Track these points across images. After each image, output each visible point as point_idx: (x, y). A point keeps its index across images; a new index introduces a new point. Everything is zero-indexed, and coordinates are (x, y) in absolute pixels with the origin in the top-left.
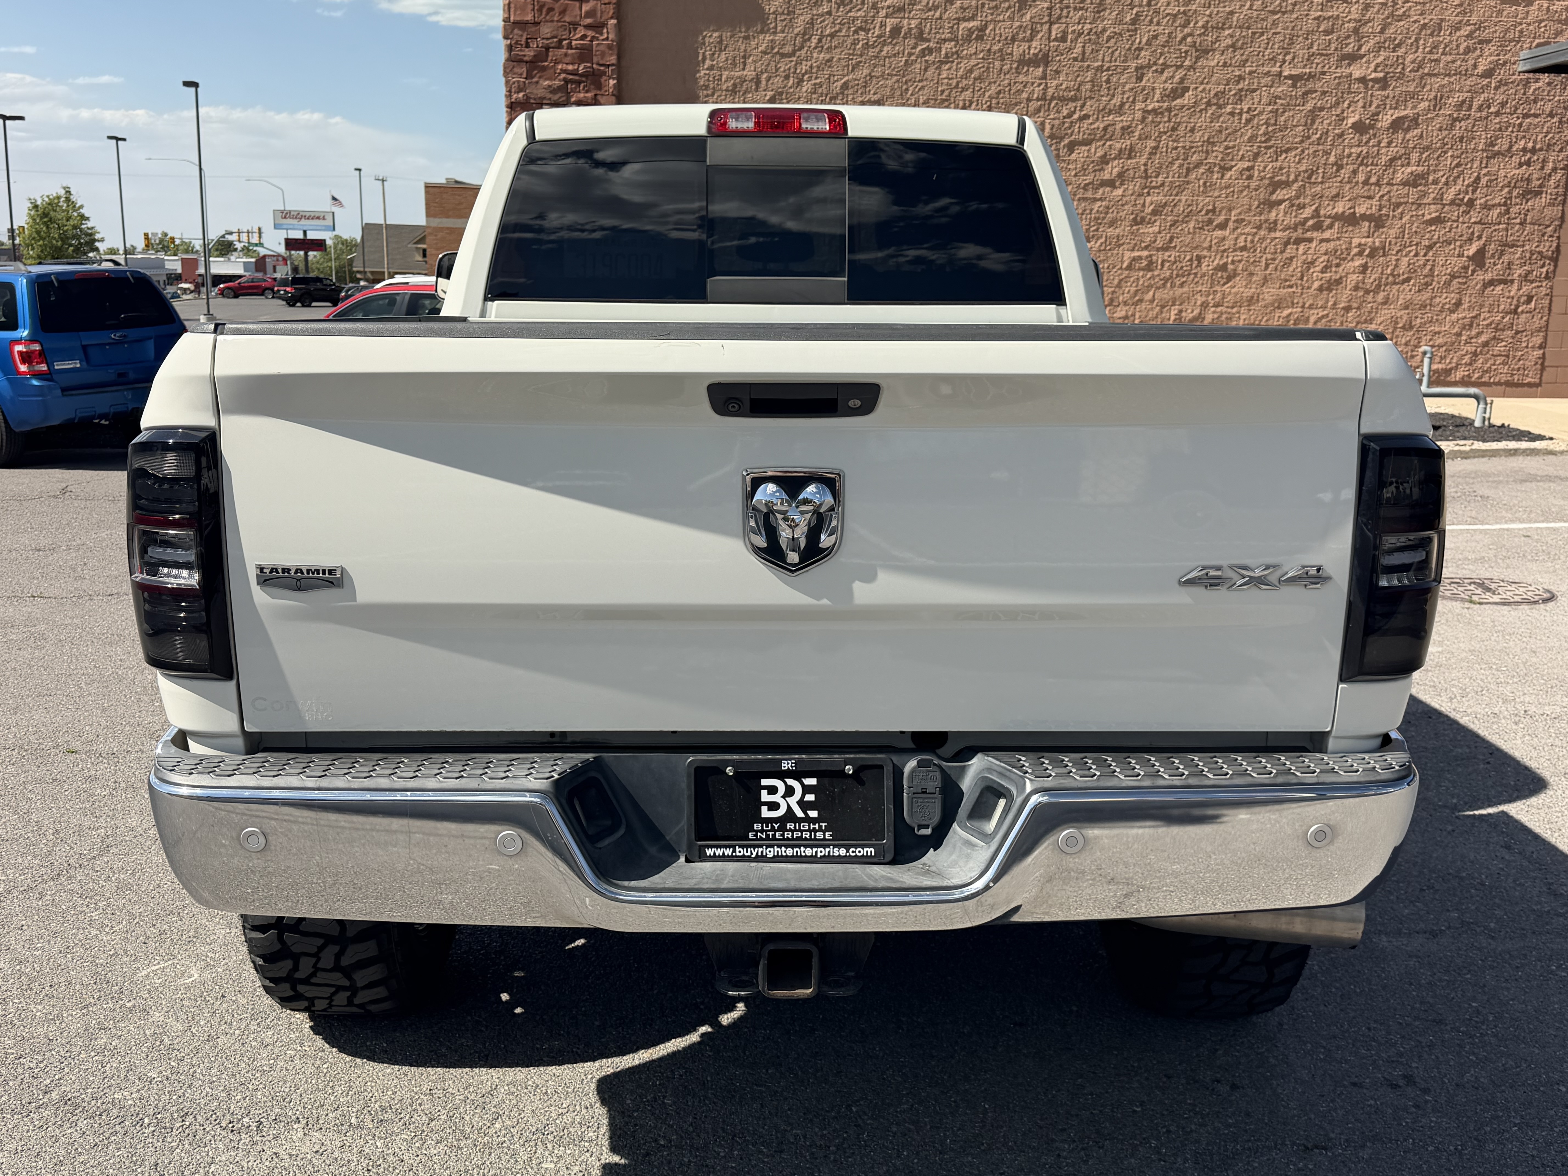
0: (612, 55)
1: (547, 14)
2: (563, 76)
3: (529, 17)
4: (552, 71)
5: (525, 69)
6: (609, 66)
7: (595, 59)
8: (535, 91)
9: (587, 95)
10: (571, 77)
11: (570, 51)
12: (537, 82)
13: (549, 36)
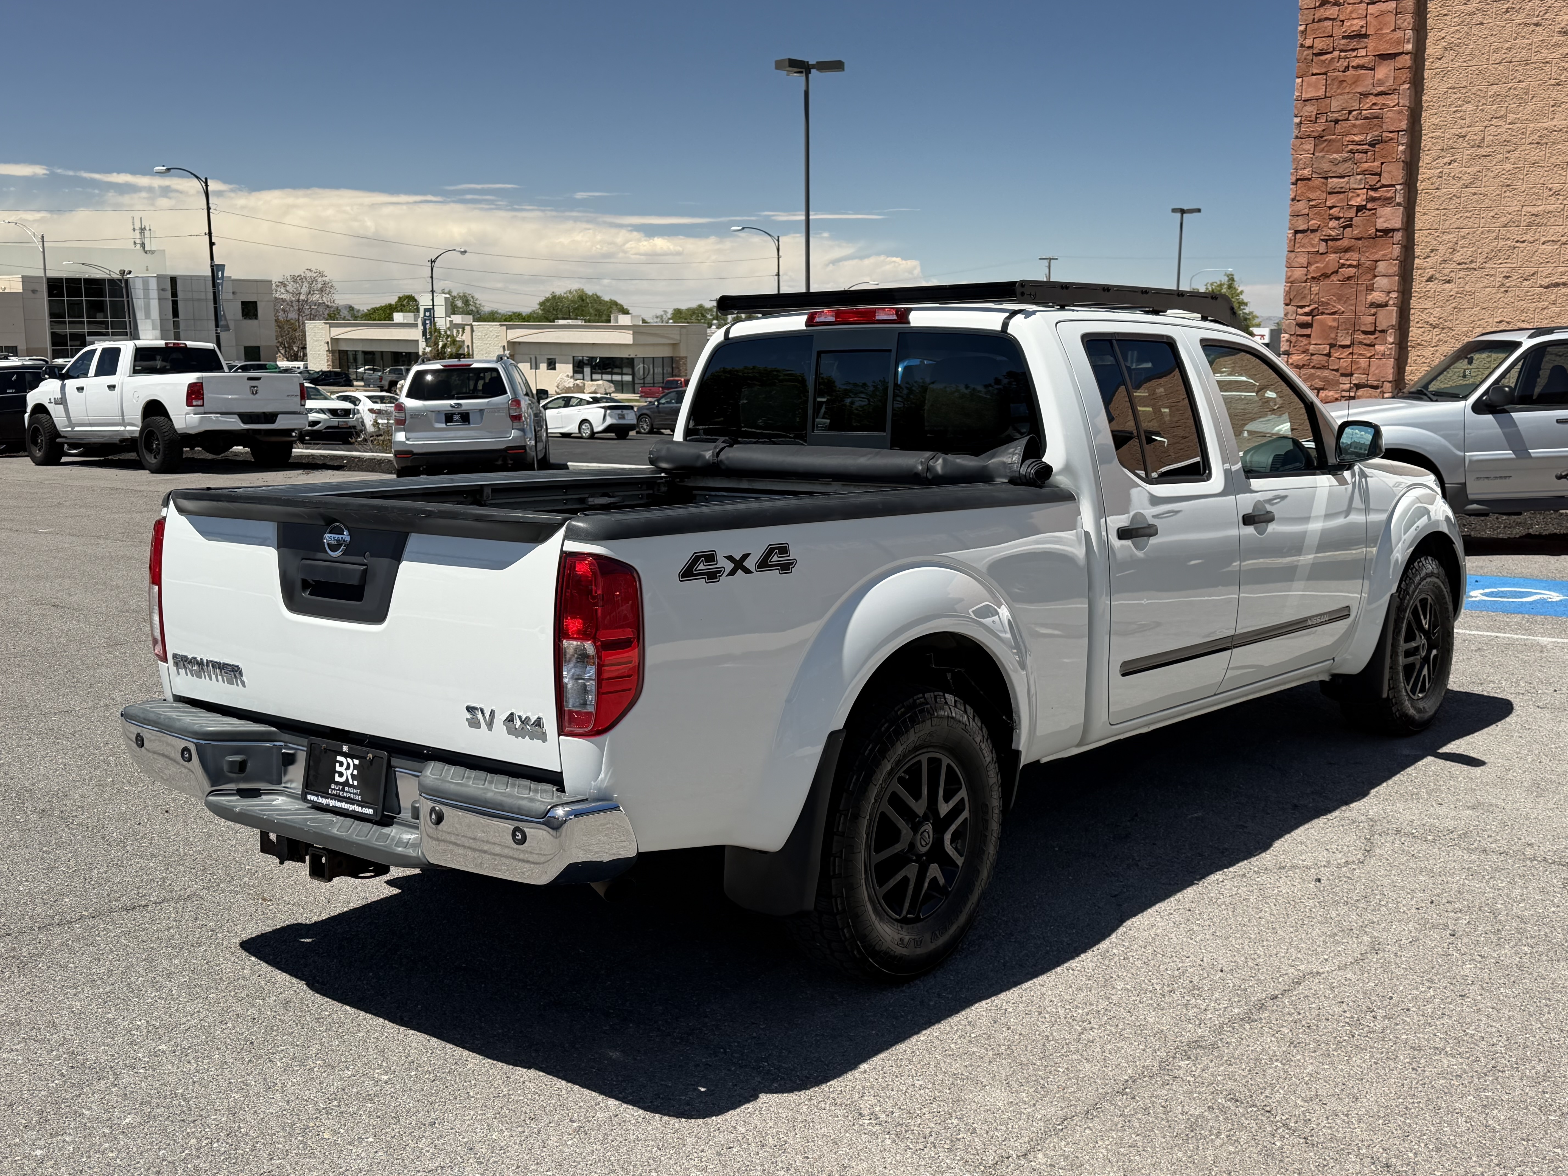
0: (1401, 121)
1: (1338, 88)
2: (1350, 147)
3: (1321, 93)
4: (1339, 144)
5: (1312, 145)
6: (1398, 131)
7: (1385, 127)
8: (1320, 166)
9: (1372, 164)
10: (1359, 147)
11: (1358, 122)
12: (1323, 157)
13: (1339, 108)
